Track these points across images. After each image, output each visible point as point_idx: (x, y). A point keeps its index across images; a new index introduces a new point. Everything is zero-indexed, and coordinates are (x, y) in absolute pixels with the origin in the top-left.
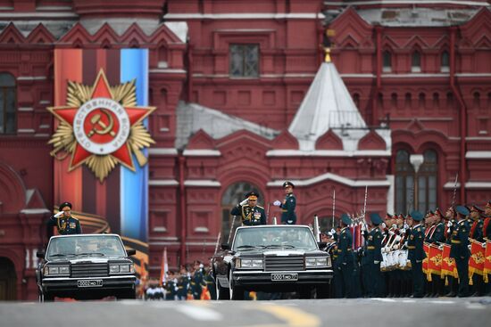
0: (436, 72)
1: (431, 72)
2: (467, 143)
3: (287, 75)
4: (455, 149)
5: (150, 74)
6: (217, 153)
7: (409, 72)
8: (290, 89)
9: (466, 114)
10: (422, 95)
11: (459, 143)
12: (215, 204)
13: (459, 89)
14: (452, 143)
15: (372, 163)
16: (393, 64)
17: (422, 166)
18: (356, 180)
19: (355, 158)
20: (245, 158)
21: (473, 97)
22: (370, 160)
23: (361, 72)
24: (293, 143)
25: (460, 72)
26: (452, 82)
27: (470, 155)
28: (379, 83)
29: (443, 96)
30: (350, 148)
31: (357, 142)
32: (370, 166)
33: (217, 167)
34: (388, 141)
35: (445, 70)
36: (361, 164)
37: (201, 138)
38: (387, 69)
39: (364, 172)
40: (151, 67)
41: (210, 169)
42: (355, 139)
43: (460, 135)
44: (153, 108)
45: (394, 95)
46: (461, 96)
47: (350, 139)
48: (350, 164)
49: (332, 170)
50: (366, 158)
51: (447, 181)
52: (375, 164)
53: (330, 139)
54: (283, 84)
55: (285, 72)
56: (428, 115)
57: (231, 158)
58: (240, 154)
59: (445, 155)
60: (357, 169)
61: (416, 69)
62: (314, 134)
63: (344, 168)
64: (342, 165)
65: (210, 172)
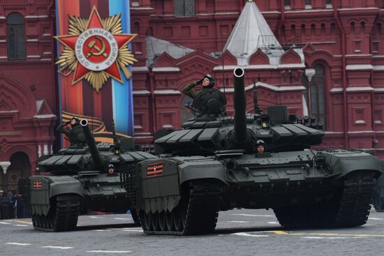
0: (323, 8)
1: (320, 8)
2: (347, 59)
3: (217, 14)
4: (338, 64)
5: (131, 10)
6: (177, 69)
7: (304, 9)
8: (218, 24)
9: (345, 38)
10: (313, 26)
11: (341, 59)
12: (177, 107)
13: (340, 20)
14: (337, 59)
15: (291, 73)
16: (291, 3)
17: (313, 77)
18: (279, 86)
19: (279, 70)
20: (197, 72)
21: (350, 26)
22: (290, 71)
23: (270, 10)
24: (233, 60)
25: (341, 7)
26: (336, 15)
27: (349, 67)
28: (283, 17)
29: (328, 26)
30: (274, 63)
31: (278, 59)
32: (289, 76)
33: (177, 80)
34: (302, 56)
35: (329, 6)
36: (283, 74)
37: (165, 59)
38: (288, 8)
39: (285, 81)
40: (131, 6)
41: (172, 82)
42: (276, 57)
43: (341, 53)
44: (135, 35)
45: (293, 26)
46: (342, 25)
47: (273, 56)
48: (274, 75)
49: (262, 80)
50: (287, 69)
51: (333, 87)
52: (293, 74)
53: (259, 56)
54: (214, 20)
55: (215, 12)
56: (318, 40)
57: (187, 73)
58: (194, 70)
59: (331, 68)
60: (280, 78)
61: (308, 7)
62: (246, 54)
63: (270, 78)
64: (269, 76)
65: (172, 83)
